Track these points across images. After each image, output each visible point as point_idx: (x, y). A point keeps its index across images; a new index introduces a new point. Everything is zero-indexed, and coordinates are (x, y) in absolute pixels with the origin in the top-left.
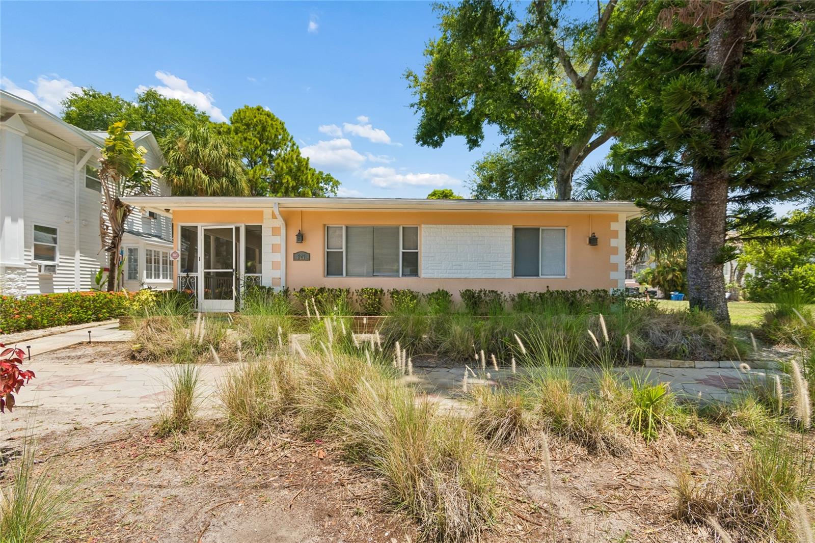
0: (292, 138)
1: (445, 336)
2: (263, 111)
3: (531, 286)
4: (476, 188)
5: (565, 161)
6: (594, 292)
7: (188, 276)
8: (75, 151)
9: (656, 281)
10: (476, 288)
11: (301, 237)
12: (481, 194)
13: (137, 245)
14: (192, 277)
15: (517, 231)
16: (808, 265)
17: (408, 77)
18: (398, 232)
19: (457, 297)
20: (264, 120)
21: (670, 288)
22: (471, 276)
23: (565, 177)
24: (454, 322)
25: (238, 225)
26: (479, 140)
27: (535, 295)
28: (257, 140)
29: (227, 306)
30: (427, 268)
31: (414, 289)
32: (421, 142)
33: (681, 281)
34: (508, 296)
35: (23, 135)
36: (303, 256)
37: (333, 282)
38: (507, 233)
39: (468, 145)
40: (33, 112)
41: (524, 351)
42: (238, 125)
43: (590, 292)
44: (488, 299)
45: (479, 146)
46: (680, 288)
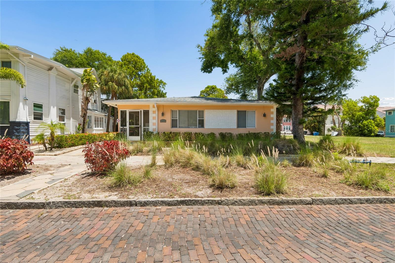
0: (147, 66)
1: (214, 147)
2: (135, 55)
3: (243, 131)
4: (226, 89)
5: (259, 82)
6: (265, 133)
7: (123, 128)
8: (70, 79)
9: (307, 127)
10: (224, 132)
11: (163, 114)
12: (228, 91)
13: (91, 115)
14: (125, 128)
15: (238, 112)
16: (369, 120)
17: (198, 47)
18: (197, 112)
19: (217, 135)
20: (136, 59)
21: (313, 130)
22: (222, 128)
23: (260, 88)
24: (216, 143)
25: (141, 110)
26: (227, 70)
27: (244, 134)
28: (133, 68)
29: (137, 138)
30: (207, 125)
31: (203, 132)
32: (203, 71)
33: (318, 127)
34: (235, 135)
35: (56, 75)
36: (163, 121)
37: (175, 130)
38: (235, 112)
39: (223, 72)
40: (60, 67)
41: (232, 148)
42: (125, 62)
43: (263, 133)
44: (228, 135)
45: (227, 72)
46: (317, 130)
